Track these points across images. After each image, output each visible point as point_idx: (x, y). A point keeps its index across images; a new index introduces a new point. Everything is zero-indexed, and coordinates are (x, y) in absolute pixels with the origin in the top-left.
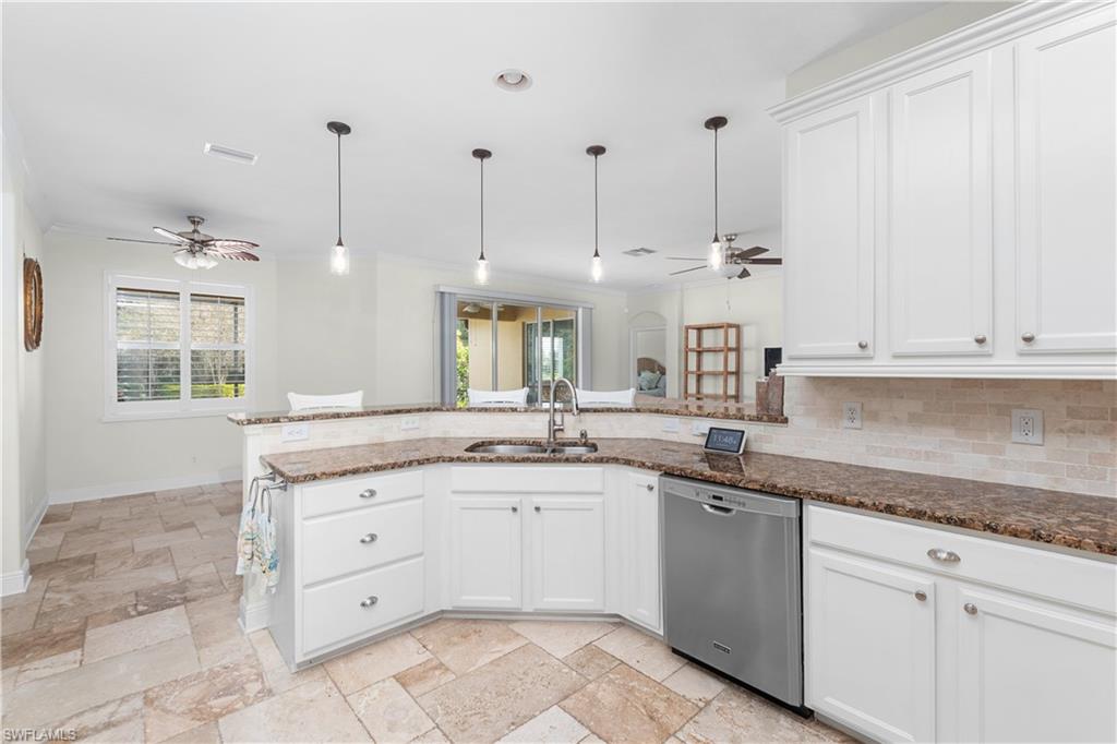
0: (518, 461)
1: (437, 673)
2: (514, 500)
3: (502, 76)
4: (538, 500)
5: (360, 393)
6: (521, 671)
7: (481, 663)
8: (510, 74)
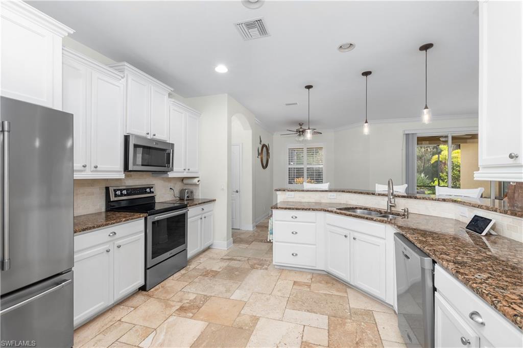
0: (347, 215)
1: (306, 287)
2: (346, 233)
3: (341, 47)
4: (356, 235)
5: (328, 183)
6: (331, 301)
7: (321, 292)
8: (344, 45)
